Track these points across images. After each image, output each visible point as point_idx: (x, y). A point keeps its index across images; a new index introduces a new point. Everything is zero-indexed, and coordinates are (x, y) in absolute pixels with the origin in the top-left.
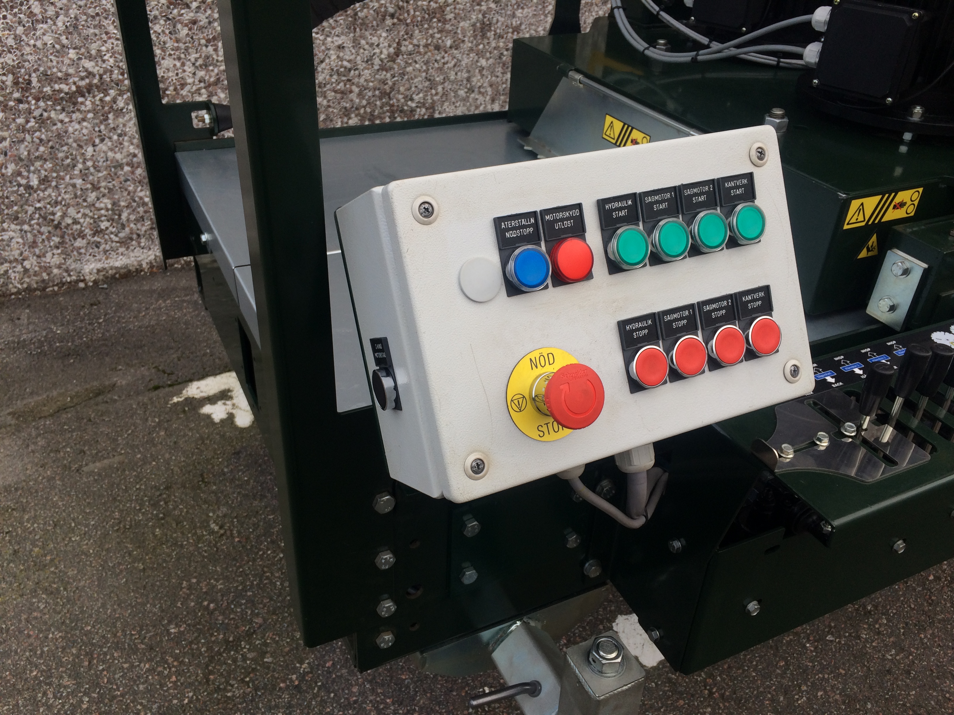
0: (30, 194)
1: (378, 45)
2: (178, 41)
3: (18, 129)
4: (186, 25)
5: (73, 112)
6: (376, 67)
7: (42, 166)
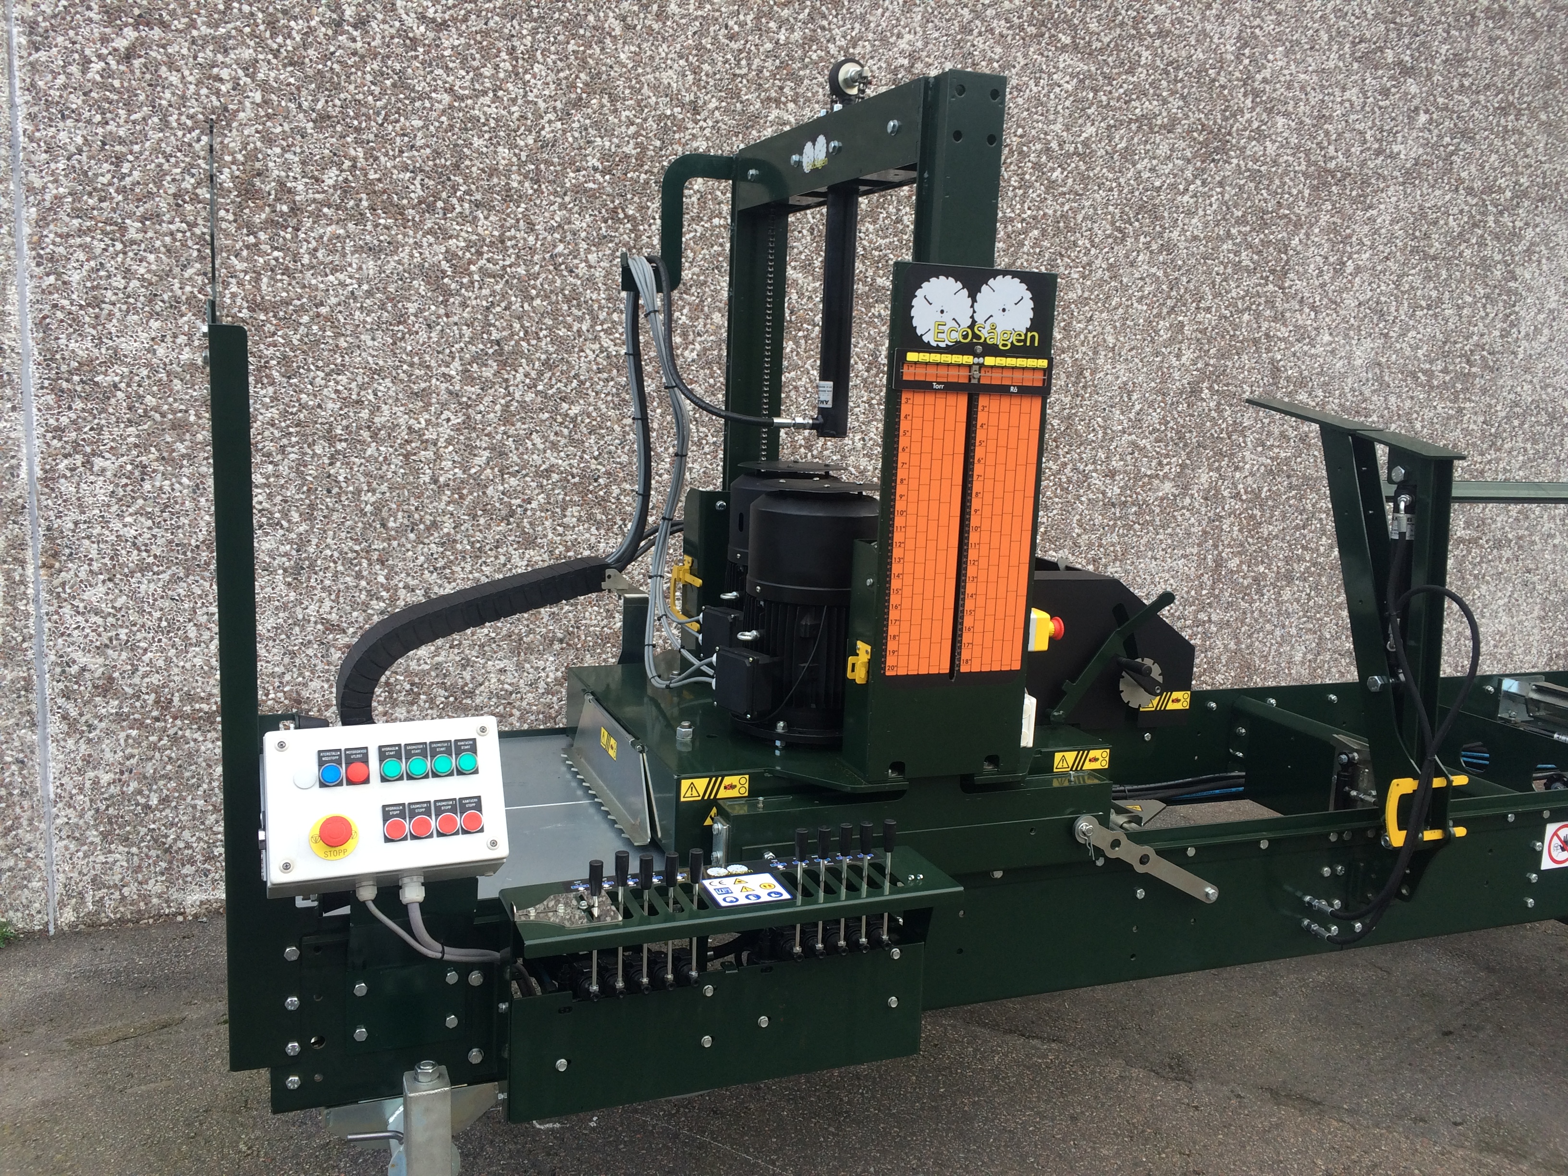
0: (146, 814)
1: (544, 669)
2: (329, 664)
3: (148, 748)
4: (340, 649)
5: (209, 731)
6: (541, 691)
7: (165, 785)
